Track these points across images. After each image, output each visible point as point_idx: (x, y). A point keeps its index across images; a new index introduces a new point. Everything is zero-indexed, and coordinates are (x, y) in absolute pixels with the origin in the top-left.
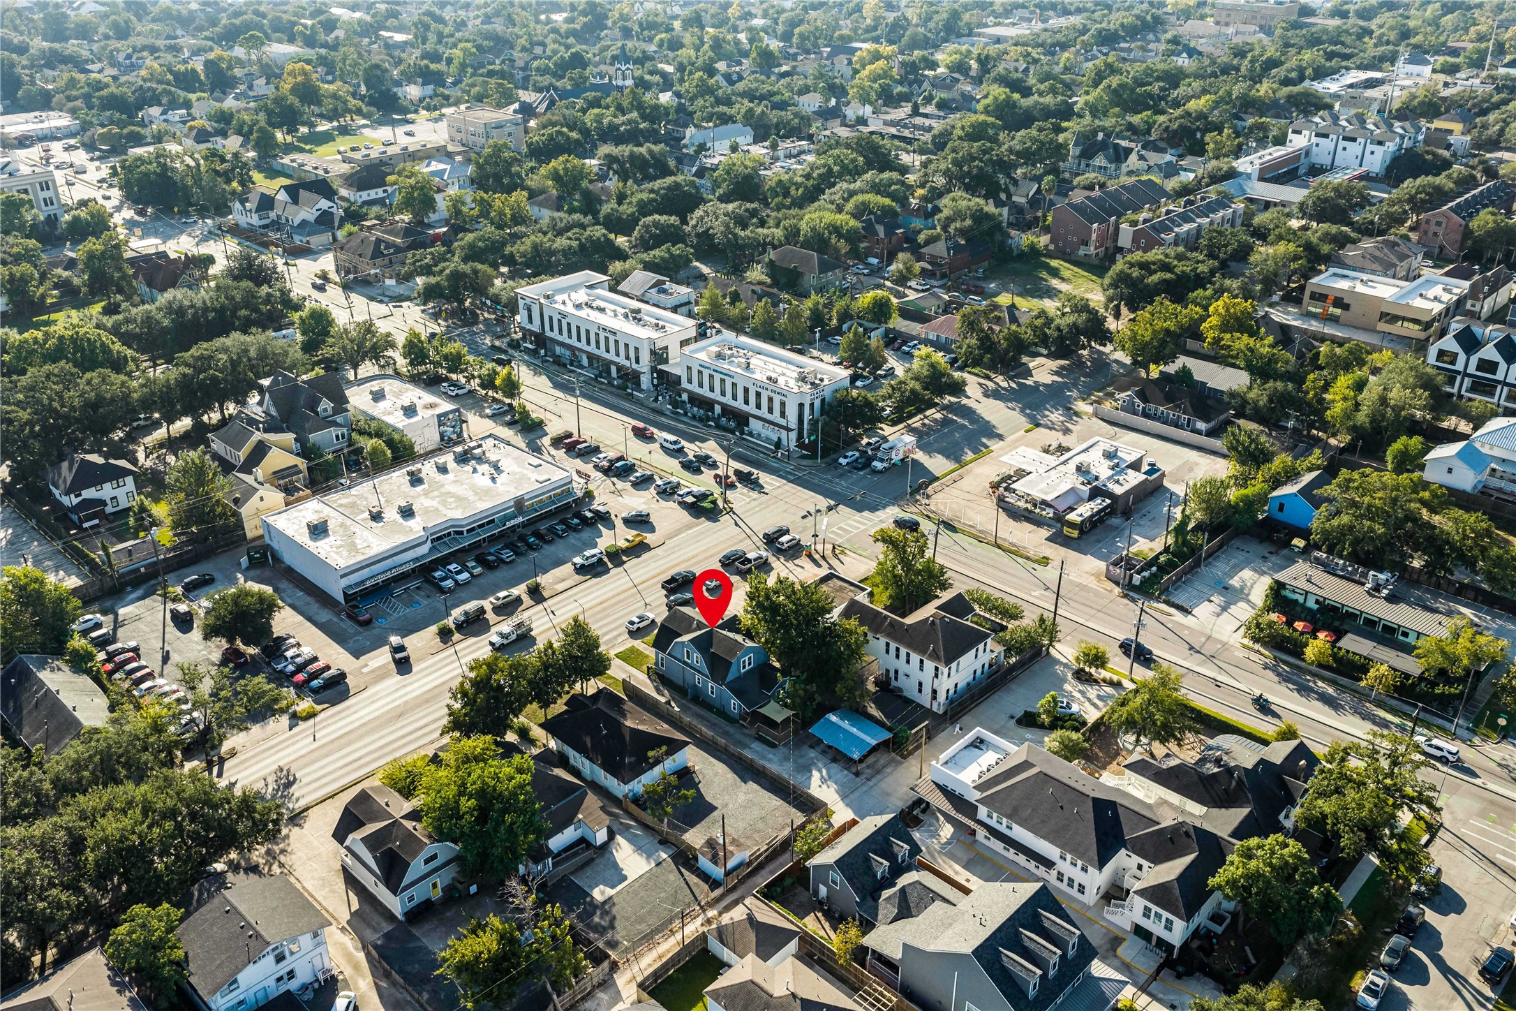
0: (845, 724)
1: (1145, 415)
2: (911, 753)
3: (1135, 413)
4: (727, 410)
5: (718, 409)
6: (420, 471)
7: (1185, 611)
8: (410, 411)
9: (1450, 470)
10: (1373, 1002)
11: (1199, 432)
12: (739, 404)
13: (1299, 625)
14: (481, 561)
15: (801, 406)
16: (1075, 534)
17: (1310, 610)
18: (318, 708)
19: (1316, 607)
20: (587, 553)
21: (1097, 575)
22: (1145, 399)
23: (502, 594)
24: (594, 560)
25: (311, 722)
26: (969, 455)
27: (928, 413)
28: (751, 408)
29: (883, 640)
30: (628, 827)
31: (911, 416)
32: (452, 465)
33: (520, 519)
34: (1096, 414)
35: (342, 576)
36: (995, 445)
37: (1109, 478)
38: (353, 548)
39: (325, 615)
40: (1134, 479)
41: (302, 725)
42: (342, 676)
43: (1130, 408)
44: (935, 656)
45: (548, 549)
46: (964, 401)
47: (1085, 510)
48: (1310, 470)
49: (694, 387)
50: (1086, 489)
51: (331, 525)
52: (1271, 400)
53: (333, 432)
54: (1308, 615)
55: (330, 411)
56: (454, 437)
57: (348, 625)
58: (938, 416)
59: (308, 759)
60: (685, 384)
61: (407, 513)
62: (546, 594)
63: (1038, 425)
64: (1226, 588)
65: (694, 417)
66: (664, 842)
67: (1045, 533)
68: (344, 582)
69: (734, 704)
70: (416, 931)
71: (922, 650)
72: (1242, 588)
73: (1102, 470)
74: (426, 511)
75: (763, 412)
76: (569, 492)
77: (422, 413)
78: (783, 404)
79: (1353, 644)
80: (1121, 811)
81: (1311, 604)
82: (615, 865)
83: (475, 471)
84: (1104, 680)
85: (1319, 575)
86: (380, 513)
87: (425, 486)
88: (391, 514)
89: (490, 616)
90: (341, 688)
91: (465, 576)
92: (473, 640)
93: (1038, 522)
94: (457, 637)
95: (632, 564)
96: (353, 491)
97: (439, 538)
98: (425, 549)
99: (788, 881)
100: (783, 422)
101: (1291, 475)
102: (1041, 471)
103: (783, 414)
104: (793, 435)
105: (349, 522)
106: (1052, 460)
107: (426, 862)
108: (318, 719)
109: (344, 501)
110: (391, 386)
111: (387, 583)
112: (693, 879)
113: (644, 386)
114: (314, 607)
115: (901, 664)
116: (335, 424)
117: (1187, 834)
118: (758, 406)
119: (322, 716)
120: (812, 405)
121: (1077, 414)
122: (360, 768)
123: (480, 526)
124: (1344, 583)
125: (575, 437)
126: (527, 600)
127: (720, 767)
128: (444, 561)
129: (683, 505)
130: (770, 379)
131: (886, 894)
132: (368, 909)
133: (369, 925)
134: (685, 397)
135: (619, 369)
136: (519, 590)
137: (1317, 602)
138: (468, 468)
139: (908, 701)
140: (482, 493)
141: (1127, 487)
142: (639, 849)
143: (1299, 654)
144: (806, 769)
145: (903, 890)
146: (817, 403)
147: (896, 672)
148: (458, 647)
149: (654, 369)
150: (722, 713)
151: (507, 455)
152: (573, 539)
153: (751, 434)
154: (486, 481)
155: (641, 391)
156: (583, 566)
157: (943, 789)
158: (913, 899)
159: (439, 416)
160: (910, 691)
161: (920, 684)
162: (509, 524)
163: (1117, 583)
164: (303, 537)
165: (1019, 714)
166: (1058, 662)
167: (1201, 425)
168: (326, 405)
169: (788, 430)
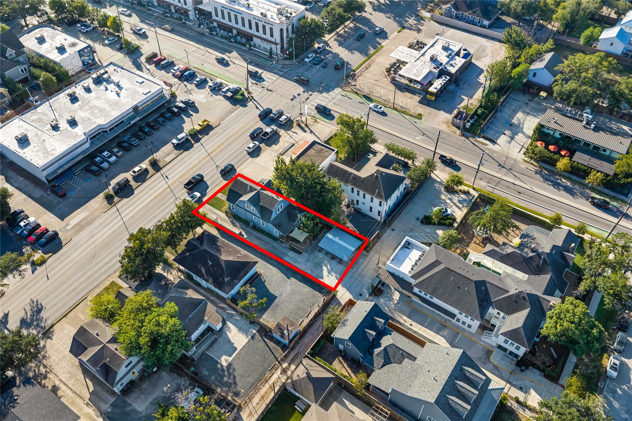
0: (337, 239)
1: (457, 18)
2: (371, 249)
3: (451, 17)
4: (240, 33)
5: (235, 32)
6: (75, 93)
7: (493, 142)
8: (61, 50)
9: (612, 44)
10: (615, 374)
11: (485, 27)
12: (246, 29)
13: (551, 148)
14: (120, 146)
15: (282, 30)
16: (433, 98)
17: (556, 138)
18: (46, 256)
19: (559, 136)
20: (179, 137)
21: (447, 123)
22: (457, 9)
23: (137, 169)
24: (184, 140)
25: (44, 266)
26: (372, 51)
27: (347, 23)
28: (253, 31)
29: (350, 187)
30: (232, 316)
31: (338, 27)
32: (92, 86)
33: (138, 118)
34: (432, 18)
35: (43, 171)
36: (384, 43)
37: (447, 63)
38: (46, 151)
39: (38, 192)
40: (459, 62)
41: (39, 269)
42: (56, 234)
43: (448, 14)
44: (379, 196)
45: (157, 134)
46: (364, 14)
47: (438, 84)
48: (547, 52)
49: (220, 19)
50: (436, 71)
51: (30, 137)
52: (523, 8)
53: (19, 68)
54: (556, 142)
55: (14, 55)
56: (90, 62)
57: (52, 198)
58: (352, 25)
59: (47, 292)
60: (214, 17)
61: (73, 123)
62: (161, 165)
63: (404, 28)
64: (511, 125)
65: (222, 37)
66: (252, 323)
67: (417, 98)
68: (45, 173)
69: (276, 232)
70: (129, 400)
71: (372, 193)
72: (519, 124)
73: (443, 58)
74: (84, 121)
75: (261, 34)
76: (163, 97)
77: (69, 51)
78: (271, 29)
79: (580, 158)
80: (488, 286)
81: (557, 135)
82: (229, 341)
83: (107, 89)
84: (460, 191)
85: (558, 117)
86: (57, 125)
87: (79, 103)
88: (63, 125)
89: (133, 183)
90: (56, 241)
91: (113, 158)
92: (125, 200)
93: (413, 92)
94: (116, 199)
95: (204, 139)
96: (39, 110)
97: (94, 137)
98: (87, 145)
99: (322, 342)
100: (272, 39)
101: (539, 55)
102: (413, 61)
103: (272, 36)
104: (279, 47)
105: (40, 133)
106: (416, 54)
107: (126, 367)
108: (48, 263)
109: (34, 117)
110: (46, 32)
111: (70, 168)
112: (271, 344)
113: (191, 17)
114: (31, 187)
115: (360, 198)
116: (19, 62)
117: (524, 298)
118: (258, 30)
119: (49, 261)
120: (287, 29)
121: (422, 19)
123: (116, 126)
124: (571, 121)
125: (159, 57)
126: (151, 170)
127: (274, 270)
128: (100, 150)
129: (225, 97)
130: (262, 14)
131: (377, 351)
132: (98, 388)
133: (102, 400)
134: (215, 24)
135: (175, 6)
136: (145, 165)
137: (560, 134)
138: (102, 87)
139: (365, 216)
140: (114, 105)
141: (457, 68)
142: (240, 329)
143: (554, 165)
144: (319, 266)
145: (385, 349)
146: (290, 28)
147: (358, 201)
148: (119, 206)
149: (196, 9)
150: (269, 235)
151: (123, 77)
152: (169, 125)
153: (255, 46)
154: (114, 96)
155: (190, 20)
156: (178, 144)
157: (393, 275)
158: (391, 353)
159: (79, 52)
160: (367, 212)
161: (371, 208)
162: (132, 122)
163: (458, 128)
164: (14, 146)
165: (421, 217)
166: (435, 181)
167: (486, 23)
168: (10, 52)
169: (276, 44)
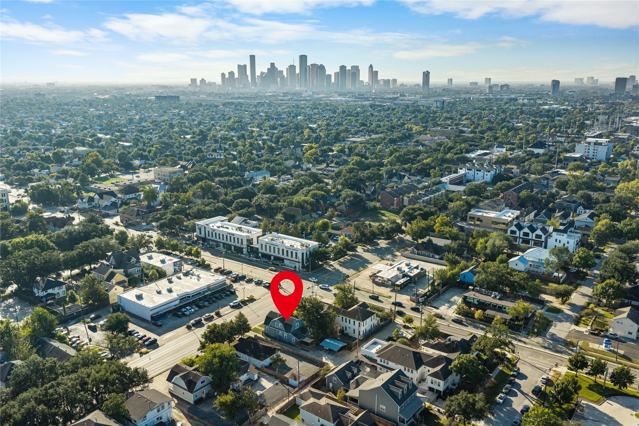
0: (332, 342)
1: (418, 254)
2: (353, 350)
3: (415, 254)
4: (276, 258)
5: (272, 258)
6: (172, 279)
7: (437, 308)
8: (163, 262)
9: (517, 265)
10: (501, 401)
11: (436, 259)
12: (280, 255)
13: (473, 309)
14: (197, 306)
15: (303, 254)
16: (399, 288)
17: (476, 304)
18: (149, 350)
19: (477, 303)
20: (235, 301)
21: (407, 300)
22: (417, 249)
23: (207, 315)
24: (237, 304)
25: (147, 354)
26: (362, 269)
27: (346, 257)
28: (285, 256)
29: (341, 316)
30: (264, 375)
31: (339, 258)
32: (182, 277)
33: (210, 292)
34: (402, 255)
35: (151, 310)
36: (369, 266)
37: (408, 271)
38: (154, 302)
39: (145, 325)
40: (416, 271)
41: (144, 356)
42: (156, 340)
43: (413, 252)
44: (358, 319)
45: (220, 302)
46: (357, 253)
47: (402, 281)
48: (472, 265)
49: (264, 251)
50: (401, 275)
51: (143, 296)
52: (458, 247)
53: (136, 269)
54: (474, 305)
55: (135, 262)
56: (179, 270)
57: (154, 327)
58: (349, 258)
59: (149, 364)
60: (260, 250)
61: (170, 291)
62: (222, 315)
63: (383, 259)
64: (449, 302)
65: (264, 262)
66: (276, 378)
67: (389, 289)
68: (152, 313)
69: (294, 339)
70: (198, 406)
71: (354, 318)
72: (455, 301)
73: (406, 269)
74: (177, 290)
75: (289, 257)
76: (225, 284)
77: (168, 262)
78: (296, 253)
79: (489, 312)
80: (421, 355)
81: (476, 302)
82: (262, 385)
83: (191, 278)
84: (413, 328)
85: (477, 294)
86: (160, 291)
87: (175, 283)
88: (164, 291)
89: (203, 322)
90: (155, 345)
91: (193, 310)
92: (199, 329)
93: (386, 286)
94: (193, 328)
95: (250, 305)
96: (149, 286)
97: (182, 299)
98: (177, 302)
99: (319, 384)
100: (297, 260)
101: (467, 267)
102: (386, 270)
103: (296, 258)
104: (301, 264)
105: (150, 295)
106: (389, 267)
107: (202, 383)
108: (149, 353)
109: (146, 289)
110: (153, 255)
111: (166, 313)
112: (288, 387)
113: (244, 253)
114: (140, 322)
115: (347, 324)
116: (136, 266)
117: (442, 358)
118: (287, 255)
119: (151, 352)
120: (306, 253)
121: (396, 255)
122: (168, 366)
123: (196, 294)
124: (486, 296)
125: (223, 268)
126: (215, 317)
127: (291, 358)
128: (185, 306)
129: (265, 287)
130: (291, 246)
131: (351, 382)
132: (181, 402)
133: (182, 406)
134: (260, 255)
135: (235, 247)
136: (213, 314)
137: (477, 301)
138: (189, 278)
139: (351, 337)
140: (196, 284)
141: (414, 274)
142: (269, 381)
143: (473, 317)
144: (321, 356)
145: (357, 379)
146: (308, 253)
147: (346, 328)
148: (194, 331)
149: (248, 246)
150: (289, 343)
151: (202, 273)
152: (228, 298)
153: (285, 265)
154: (196, 281)
155: (244, 254)
156: (233, 306)
157: (365, 356)
158: (360, 381)
159: (174, 263)
160: (351, 333)
161: (354, 330)
162: (206, 294)
163: (414, 302)
164: (135, 300)
165: (387, 338)
166: (398, 324)
167: (437, 257)
168: (134, 260)
169: (299, 262)
